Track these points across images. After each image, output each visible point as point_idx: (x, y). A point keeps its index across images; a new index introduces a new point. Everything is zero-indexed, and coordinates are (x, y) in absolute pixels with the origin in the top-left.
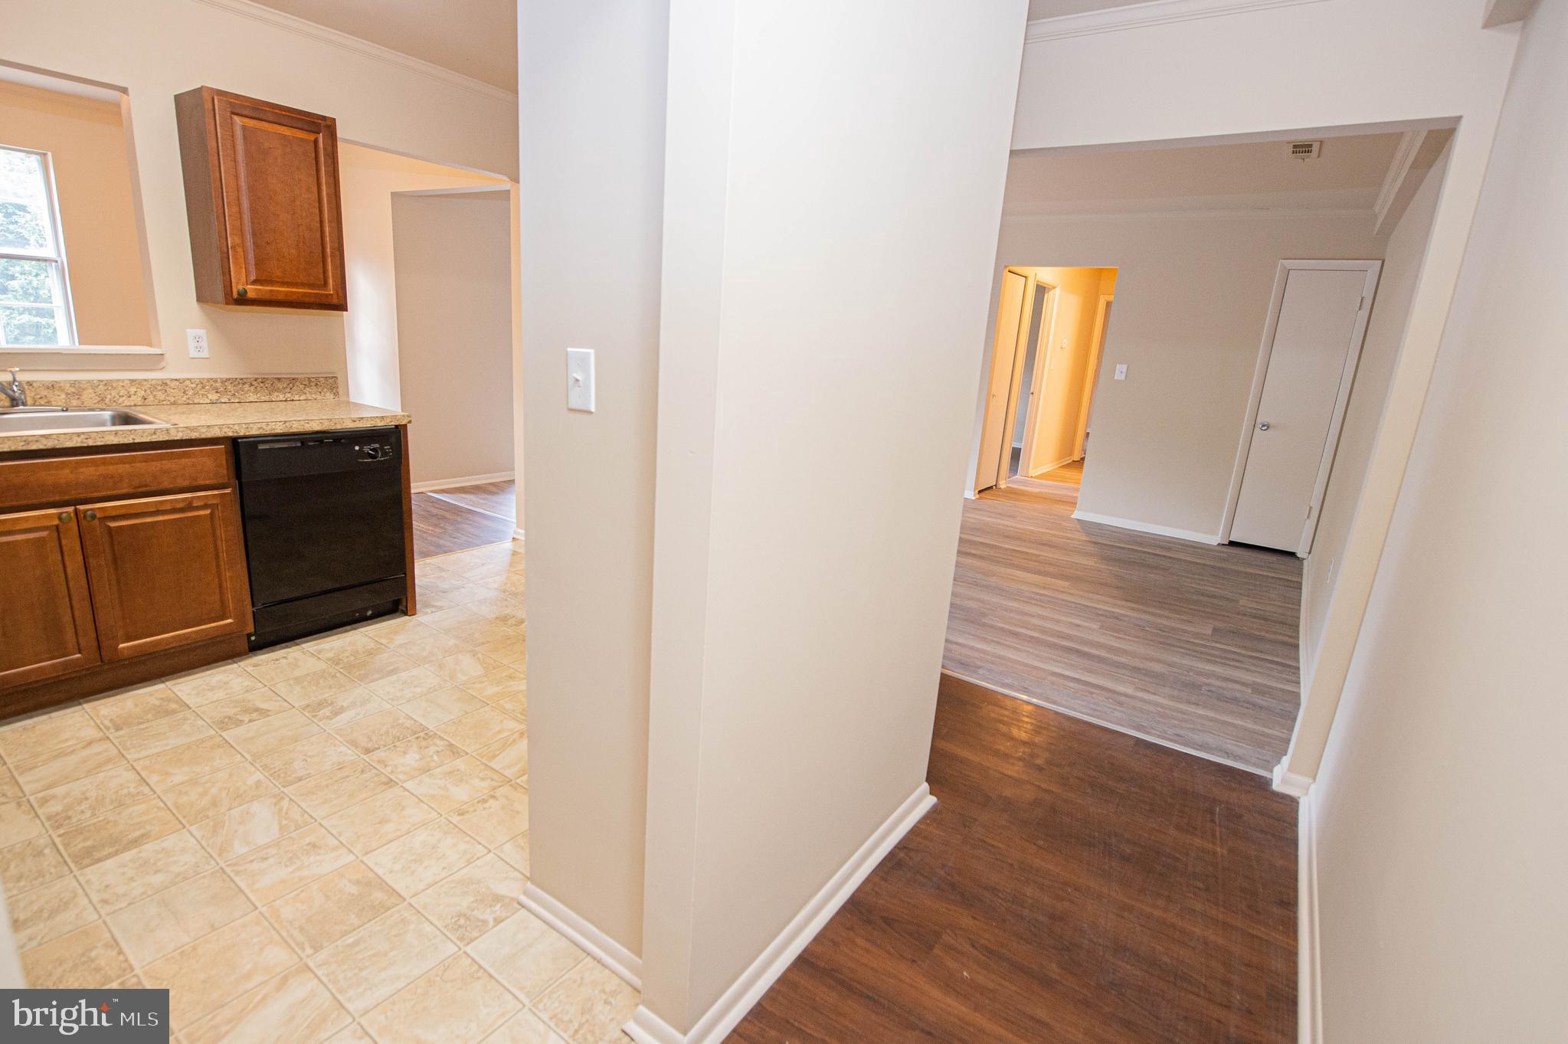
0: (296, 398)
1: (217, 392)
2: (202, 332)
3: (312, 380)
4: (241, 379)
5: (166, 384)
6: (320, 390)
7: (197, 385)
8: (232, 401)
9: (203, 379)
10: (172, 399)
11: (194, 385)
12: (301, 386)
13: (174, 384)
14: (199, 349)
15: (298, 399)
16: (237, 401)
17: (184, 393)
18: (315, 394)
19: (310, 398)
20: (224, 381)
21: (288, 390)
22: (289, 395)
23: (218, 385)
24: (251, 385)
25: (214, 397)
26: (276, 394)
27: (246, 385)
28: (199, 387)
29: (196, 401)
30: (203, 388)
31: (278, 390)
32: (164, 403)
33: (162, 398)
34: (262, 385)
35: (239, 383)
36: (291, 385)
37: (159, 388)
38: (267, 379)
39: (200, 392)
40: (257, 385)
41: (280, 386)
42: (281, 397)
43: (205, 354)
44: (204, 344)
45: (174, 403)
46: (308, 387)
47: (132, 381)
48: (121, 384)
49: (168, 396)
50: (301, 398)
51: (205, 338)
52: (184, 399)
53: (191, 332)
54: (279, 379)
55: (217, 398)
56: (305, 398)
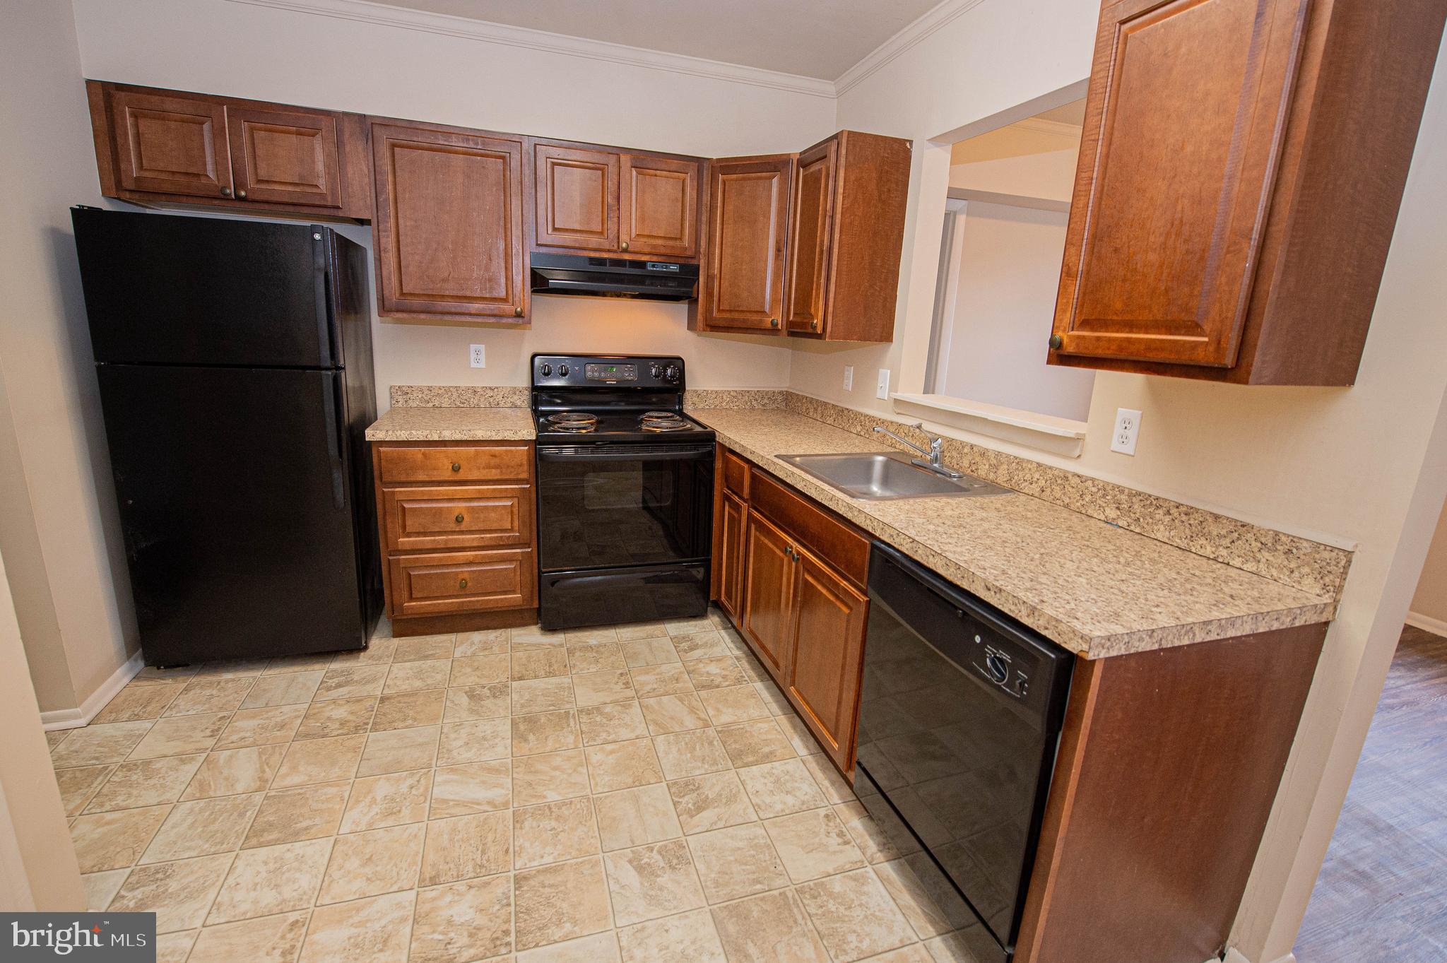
0: (1237, 562)
1: (1118, 508)
2: (1134, 414)
3: (1283, 538)
4: (1157, 499)
5: (1066, 478)
6: (1293, 565)
7: (1099, 490)
8: (1132, 528)
9: (1108, 484)
10: (1067, 501)
11: (1094, 490)
12: (1254, 544)
13: (1075, 481)
14: (1124, 440)
15: (1239, 565)
16: (1138, 530)
17: (1081, 496)
18: (1280, 568)
19: (1264, 573)
20: (1133, 494)
21: (1226, 542)
22: (1224, 552)
23: (1124, 497)
24: (1168, 513)
25: (1112, 513)
26: (1203, 541)
27: (1160, 511)
28: (1101, 493)
29: (1090, 512)
30: (1104, 496)
31: (1208, 537)
32: (1058, 502)
33: (1058, 496)
34: (1184, 518)
35: (1151, 503)
36: (1236, 535)
37: (1059, 482)
38: (1197, 510)
39: (1098, 501)
40: (1176, 515)
41: (1215, 530)
42: (1208, 551)
43: (1129, 448)
44: (1132, 433)
45: (1067, 506)
46: (1269, 550)
47: (1039, 465)
48: (1029, 466)
49: (1064, 494)
50: (1245, 567)
51: (1136, 422)
52: (1079, 504)
53: (1122, 412)
54: (1217, 517)
55: (1115, 516)
56: (1254, 569)
